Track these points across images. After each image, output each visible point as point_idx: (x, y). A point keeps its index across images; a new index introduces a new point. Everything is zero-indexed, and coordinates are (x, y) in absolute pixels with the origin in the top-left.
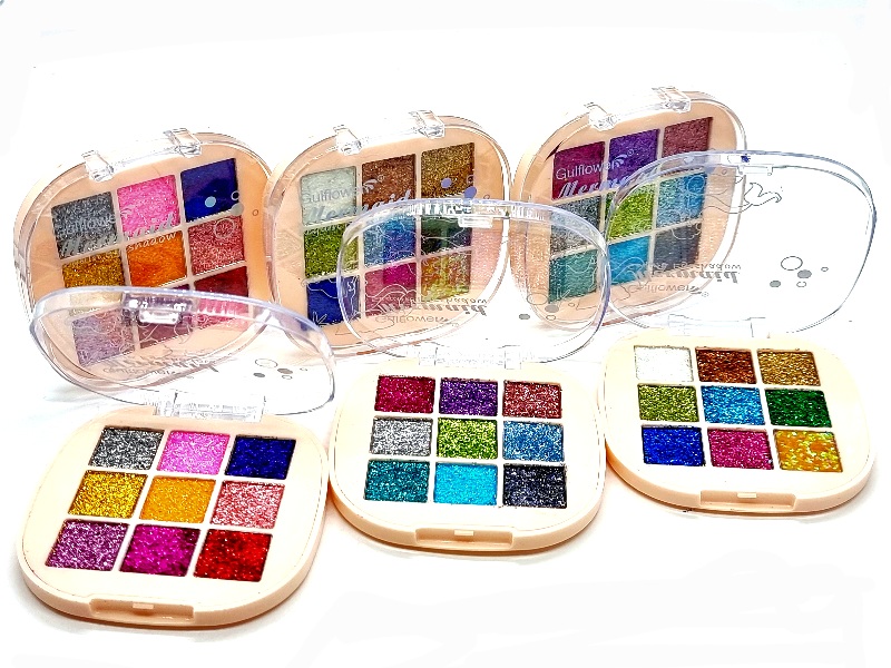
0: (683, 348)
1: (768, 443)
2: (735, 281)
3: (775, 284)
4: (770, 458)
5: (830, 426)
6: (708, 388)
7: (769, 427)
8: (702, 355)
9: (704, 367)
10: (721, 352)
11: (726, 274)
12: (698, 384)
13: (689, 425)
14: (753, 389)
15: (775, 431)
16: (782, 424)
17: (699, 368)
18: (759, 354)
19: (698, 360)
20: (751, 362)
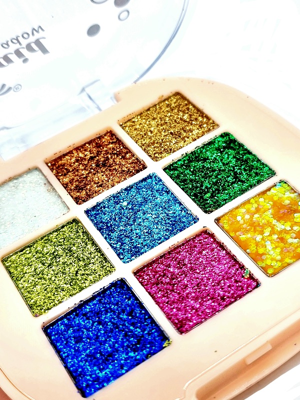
0: (29, 171)
1: (222, 246)
2: (44, 50)
3: (93, 30)
4: (242, 267)
5: (272, 173)
6: (94, 208)
7: (206, 221)
8: (57, 165)
9: (71, 181)
10: (77, 149)
11: (29, 48)
12: (78, 211)
13: (106, 282)
14: (150, 177)
15: (217, 221)
16: (218, 205)
17: (65, 186)
18: (122, 126)
19: (57, 176)
20: (119, 141)
